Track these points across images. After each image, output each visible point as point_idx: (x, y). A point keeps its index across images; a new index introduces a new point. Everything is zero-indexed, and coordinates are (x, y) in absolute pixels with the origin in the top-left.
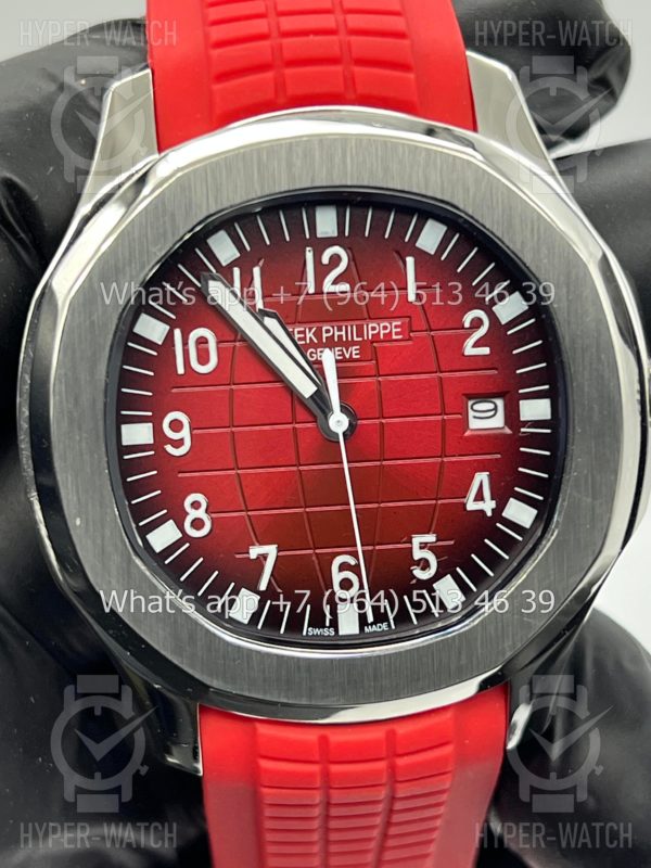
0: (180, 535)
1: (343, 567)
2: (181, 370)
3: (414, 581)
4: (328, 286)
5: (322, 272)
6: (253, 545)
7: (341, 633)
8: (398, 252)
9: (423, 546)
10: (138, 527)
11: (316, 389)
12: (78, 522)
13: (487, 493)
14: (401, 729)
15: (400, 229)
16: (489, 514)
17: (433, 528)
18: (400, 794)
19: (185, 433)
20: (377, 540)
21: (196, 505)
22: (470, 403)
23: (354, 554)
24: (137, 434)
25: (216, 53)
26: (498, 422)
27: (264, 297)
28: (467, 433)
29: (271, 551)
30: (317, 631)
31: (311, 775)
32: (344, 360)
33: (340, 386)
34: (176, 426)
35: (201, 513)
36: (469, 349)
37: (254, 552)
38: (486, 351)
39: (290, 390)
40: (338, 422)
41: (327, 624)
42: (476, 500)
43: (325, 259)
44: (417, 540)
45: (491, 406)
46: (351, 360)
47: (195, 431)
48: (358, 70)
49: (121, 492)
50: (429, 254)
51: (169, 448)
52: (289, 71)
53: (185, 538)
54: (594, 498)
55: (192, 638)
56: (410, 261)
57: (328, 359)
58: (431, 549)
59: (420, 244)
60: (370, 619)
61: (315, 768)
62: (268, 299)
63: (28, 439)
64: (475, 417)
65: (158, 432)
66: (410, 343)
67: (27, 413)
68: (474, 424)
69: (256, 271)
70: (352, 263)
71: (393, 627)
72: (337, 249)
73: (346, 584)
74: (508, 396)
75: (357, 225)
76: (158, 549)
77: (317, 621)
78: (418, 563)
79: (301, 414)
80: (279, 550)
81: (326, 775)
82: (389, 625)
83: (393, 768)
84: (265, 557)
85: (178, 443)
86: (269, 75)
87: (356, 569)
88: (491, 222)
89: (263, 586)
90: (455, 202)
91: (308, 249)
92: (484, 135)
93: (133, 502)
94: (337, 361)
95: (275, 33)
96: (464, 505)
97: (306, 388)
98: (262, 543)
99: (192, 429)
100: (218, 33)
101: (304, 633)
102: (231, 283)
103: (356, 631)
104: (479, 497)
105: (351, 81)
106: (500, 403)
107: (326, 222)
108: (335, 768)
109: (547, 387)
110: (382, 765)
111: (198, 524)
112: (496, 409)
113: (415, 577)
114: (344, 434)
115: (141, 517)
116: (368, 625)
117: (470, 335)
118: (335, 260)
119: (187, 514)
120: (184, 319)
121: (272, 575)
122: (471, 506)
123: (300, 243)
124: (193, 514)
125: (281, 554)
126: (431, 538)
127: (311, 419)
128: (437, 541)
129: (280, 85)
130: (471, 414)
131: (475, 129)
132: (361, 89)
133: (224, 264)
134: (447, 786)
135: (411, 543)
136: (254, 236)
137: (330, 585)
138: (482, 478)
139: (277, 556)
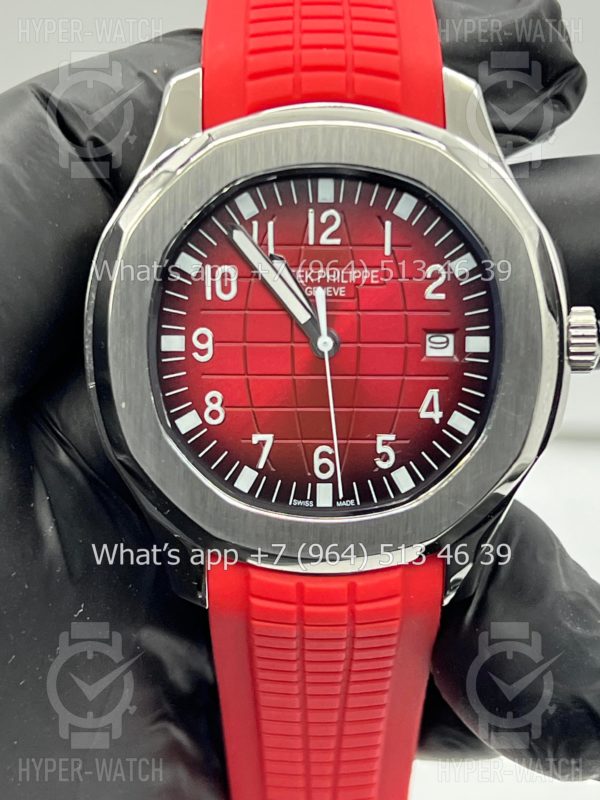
0: (201, 422)
1: (323, 455)
2: (209, 297)
3: (376, 470)
4: (324, 240)
5: (320, 228)
6: (255, 433)
7: (318, 505)
8: (379, 217)
9: (385, 443)
10: (169, 413)
11: (309, 317)
12: (123, 405)
13: (436, 406)
14: (360, 582)
15: (382, 200)
16: (437, 422)
17: (393, 430)
18: (359, 634)
19: (209, 345)
20: (350, 436)
21: (214, 400)
22: (428, 336)
23: (332, 446)
24: (172, 343)
25: (252, 59)
26: (449, 352)
27: (275, 245)
28: (424, 359)
29: (269, 438)
30: (300, 503)
31: (288, 613)
32: (334, 297)
33: (328, 317)
34: (203, 338)
35: (217, 407)
36: (429, 294)
37: (256, 438)
38: (442, 296)
39: (291, 316)
40: (325, 343)
41: (308, 498)
42: (427, 410)
43: (323, 219)
44: (381, 438)
45: (444, 339)
46: (338, 297)
47: (217, 345)
48: (359, 77)
49: (157, 386)
50: (402, 220)
51: (196, 355)
52: (306, 75)
53: (204, 424)
54: (517, 413)
55: (203, 499)
56: (388, 224)
57: (320, 294)
58: (391, 446)
59: (397, 211)
60: (341, 496)
61: (293, 608)
62: (278, 248)
63: (91, 342)
64: (432, 347)
65: (189, 342)
66: (385, 287)
67: (91, 322)
68: (430, 352)
69: (271, 225)
70: (344, 225)
71: (359, 503)
72: (332, 212)
73: (324, 468)
74: (458, 333)
75: (349, 194)
76: (183, 432)
77: (301, 495)
78: (380, 456)
79: (298, 336)
80: (275, 439)
81: (301, 613)
82: (356, 502)
83: (353, 612)
84: (263, 443)
85: (203, 352)
86: (289, 77)
87: (332, 457)
88: (449, 197)
89: (261, 465)
90: (424, 182)
91: (311, 210)
92: (451, 132)
93: (167, 394)
94: (327, 297)
95: (297, 46)
96: (418, 414)
97: (303, 316)
98: (262, 433)
99: (214, 342)
100: (254, 43)
101: (290, 503)
102: (251, 234)
103: (330, 505)
104: (431, 408)
105: (350, 84)
106: (451, 337)
107: (326, 190)
108: (308, 609)
109: (487, 327)
110: (344, 609)
111: (214, 414)
112: (448, 342)
113: (377, 466)
114: (329, 352)
115: (171, 406)
116: (339, 501)
117: (431, 284)
118: (331, 220)
119: (207, 406)
120: (213, 258)
121: (268, 457)
122: (424, 414)
123: (305, 205)
124: (211, 407)
125: (276, 441)
126: (391, 437)
127: (304, 340)
128: (397, 439)
129: (297, 84)
130: (428, 344)
131: (444, 127)
132: (359, 91)
133: (246, 218)
134: (396, 630)
135: (375, 439)
136: (270, 198)
137: (311, 469)
138: (433, 393)
139: (273, 444)
